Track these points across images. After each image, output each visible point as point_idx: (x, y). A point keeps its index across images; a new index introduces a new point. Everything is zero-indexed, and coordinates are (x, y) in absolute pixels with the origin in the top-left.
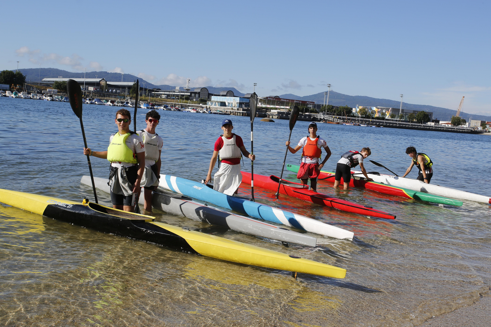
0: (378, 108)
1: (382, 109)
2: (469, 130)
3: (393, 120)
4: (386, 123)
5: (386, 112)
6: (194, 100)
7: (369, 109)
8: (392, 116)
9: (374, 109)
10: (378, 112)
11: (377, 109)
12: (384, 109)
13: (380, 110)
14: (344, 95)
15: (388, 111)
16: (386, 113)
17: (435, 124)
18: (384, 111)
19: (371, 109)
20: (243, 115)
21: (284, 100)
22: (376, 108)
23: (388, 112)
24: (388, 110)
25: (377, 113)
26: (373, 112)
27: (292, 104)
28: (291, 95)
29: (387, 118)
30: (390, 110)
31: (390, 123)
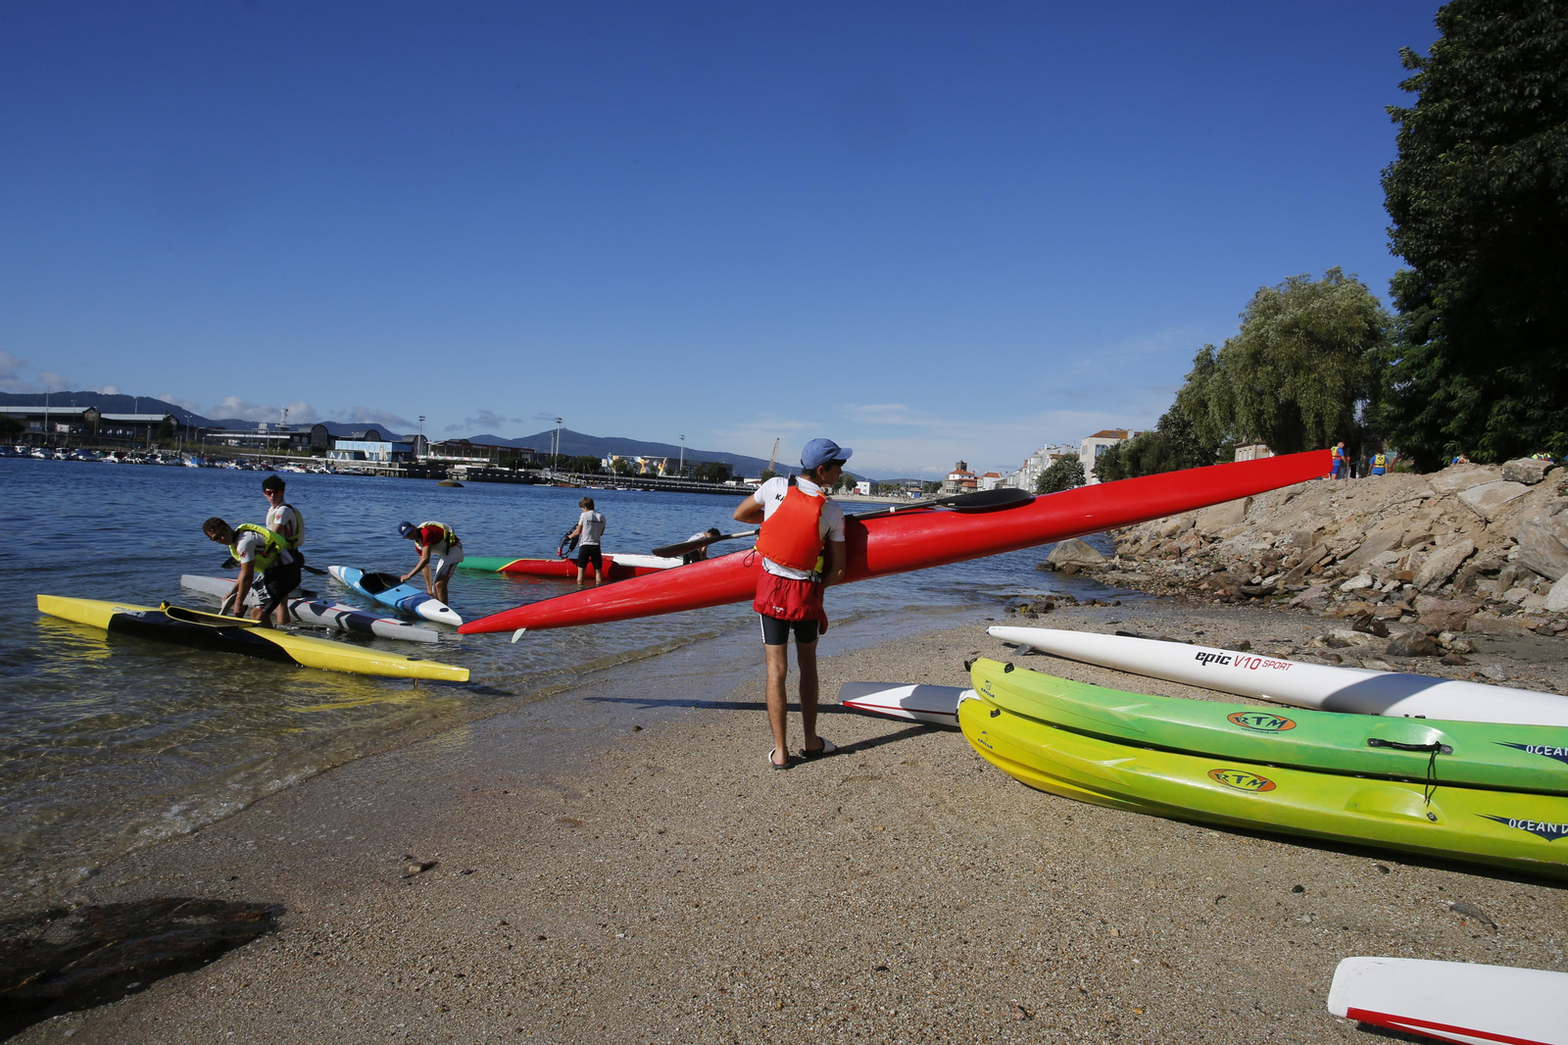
0: (645, 459)
1: (652, 460)
3: (670, 479)
4: (658, 483)
5: (658, 465)
6: (300, 448)
7: (629, 460)
8: (669, 471)
9: (639, 460)
10: (646, 465)
11: (643, 460)
12: (655, 459)
13: (648, 461)
14: (586, 436)
15: (662, 463)
16: (659, 467)
17: (737, 484)
18: (655, 464)
19: (633, 460)
20: (400, 476)
21: (478, 447)
22: (641, 458)
23: (661, 465)
24: (661, 461)
25: (643, 467)
26: (637, 466)
27: (493, 453)
28: (490, 437)
29: (660, 474)
30: (664, 462)
31: (666, 484)
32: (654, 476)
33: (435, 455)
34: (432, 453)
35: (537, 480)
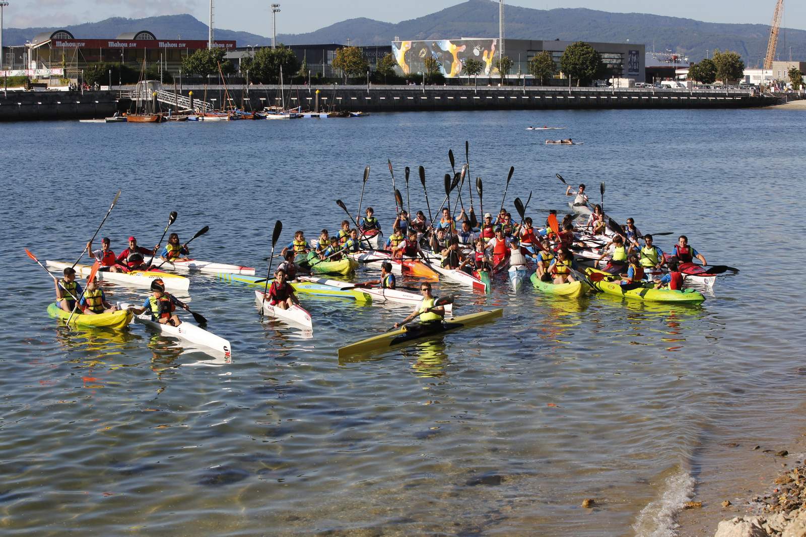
0: (458, 44)
1: (470, 46)
2: (738, 95)
5: (481, 54)
7: (431, 49)
9: (447, 46)
10: (460, 55)
11: (455, 46)
12: (476, 43)
13: (464, 48)
15: (489, 50)
16: (484, 58)
17: (632, 85)
18: (476, 52)
19: (437, 48)
22: (452, 43)
23: (488, 54)
24: (487, 46)
25: (456, 61)
26: (445, 60)
29: (485, 74)
30: (493, 48)
31: (457, 94)
32: (439, 79)
33: (39, 67)
34: (34, 65)
35: (127, 106)
